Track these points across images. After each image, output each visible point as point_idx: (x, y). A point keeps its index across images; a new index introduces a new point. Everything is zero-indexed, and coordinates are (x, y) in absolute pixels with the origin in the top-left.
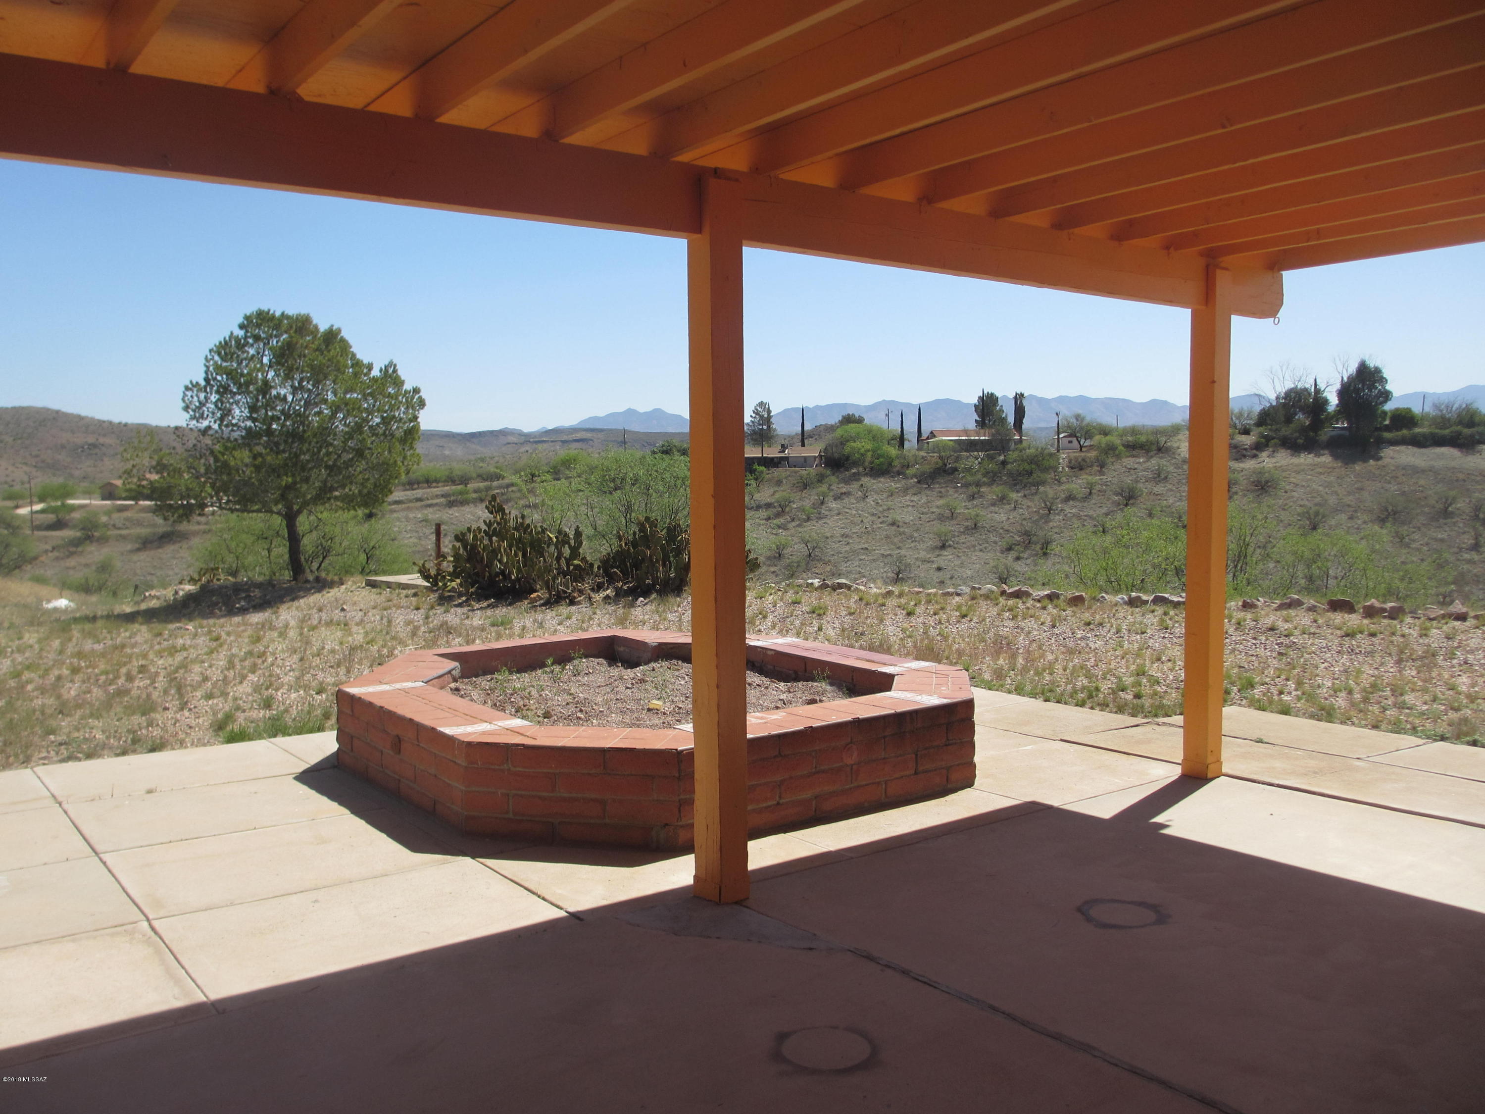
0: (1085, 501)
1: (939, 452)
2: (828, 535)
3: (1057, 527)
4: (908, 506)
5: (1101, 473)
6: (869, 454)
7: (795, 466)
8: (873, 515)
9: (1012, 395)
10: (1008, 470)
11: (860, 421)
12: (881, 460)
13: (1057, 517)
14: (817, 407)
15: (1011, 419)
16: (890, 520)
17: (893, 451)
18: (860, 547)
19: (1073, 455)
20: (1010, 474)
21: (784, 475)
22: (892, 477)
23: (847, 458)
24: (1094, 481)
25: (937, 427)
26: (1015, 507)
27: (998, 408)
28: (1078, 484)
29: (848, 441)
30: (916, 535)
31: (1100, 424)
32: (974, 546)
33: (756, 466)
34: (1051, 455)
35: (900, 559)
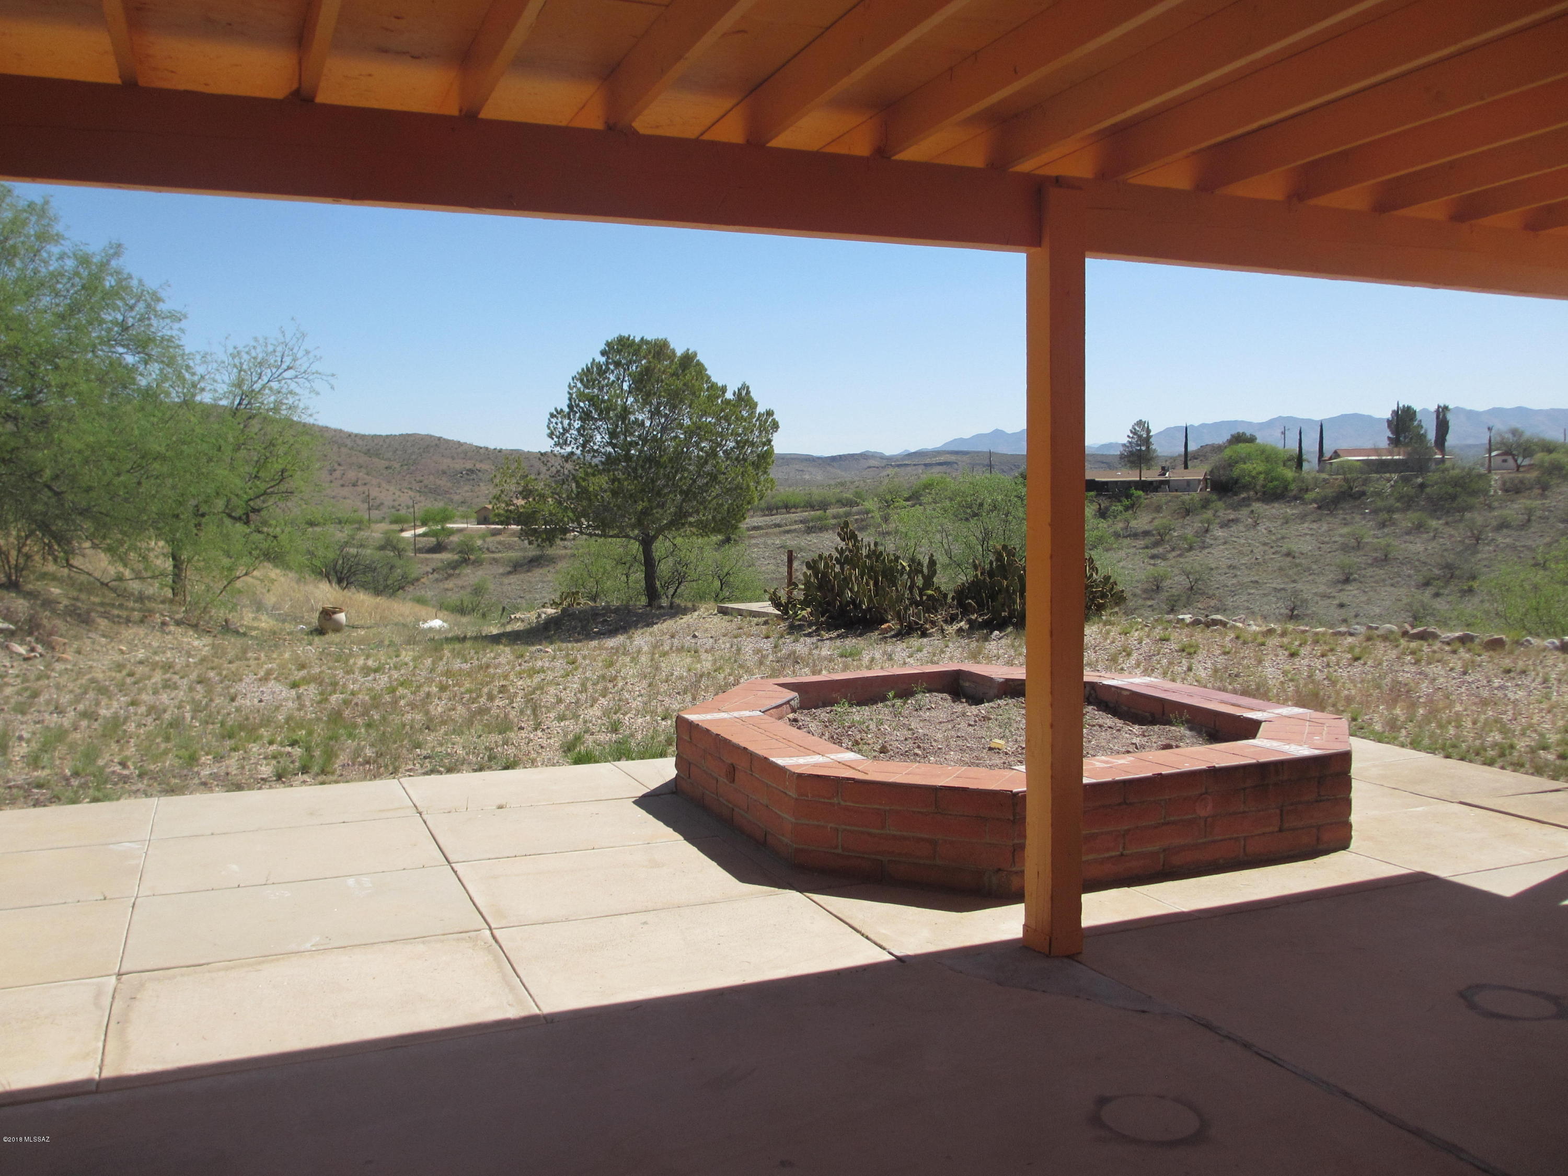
0: (1522, 530)
1: (1344, 474)
2: (1213, 566)
3: (1486, 559)
4: (1306, 534)
5: (1543, 496)
6: (1262, 476)
7: (1176, 491)
8: (1265, 544)
9: (1433, 408)
10: (1427, 494)
11: (1252, 440)
12: (1276, 483)
13: (1487, 548)
14: (1203, 426)
15: (1431, 436)
16: (1284, 550)
17: (1289, 474)
18: (1249, 580)
19: (1507, 476)
20: (1429, 499)
21: (1164, 500)
22: (1288, 502)
23: (1236, 481)
24: (1533, 506)
25: (1342, 445)
26: (1435, 537)
27: (1416, 423)
28: (1514, 510)
29: (1237, 462)
30: (1314, 567)
31: (1544, 440)
32: (1384, 580)
33: (1133, 491)
34: (1480, 476)
35: (1296, 593)
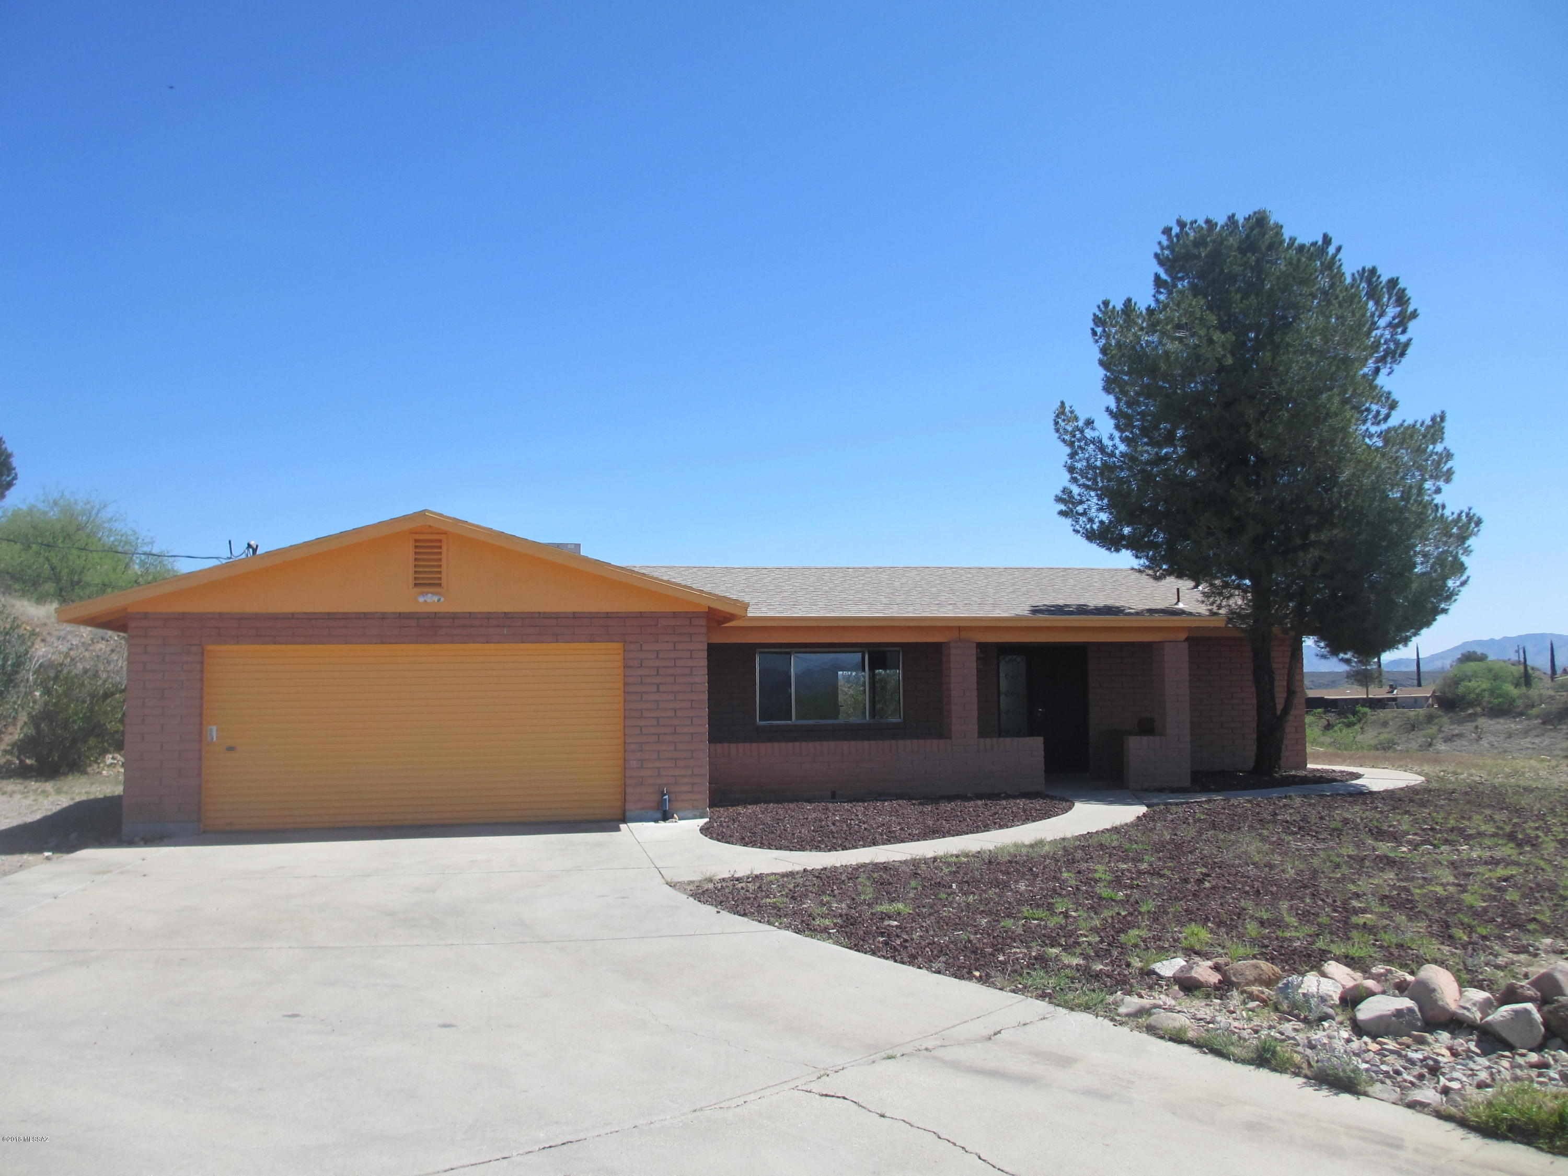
4: (1528, 748)
6: (1488, 693)
7: (1404, 707)
12: (1501, 700)
17: (1516, 691)
21: (1390, 716)
22: (1514, 717)
23: (1462, 698)
29: (1463, 680)
33: (1359, 708)
